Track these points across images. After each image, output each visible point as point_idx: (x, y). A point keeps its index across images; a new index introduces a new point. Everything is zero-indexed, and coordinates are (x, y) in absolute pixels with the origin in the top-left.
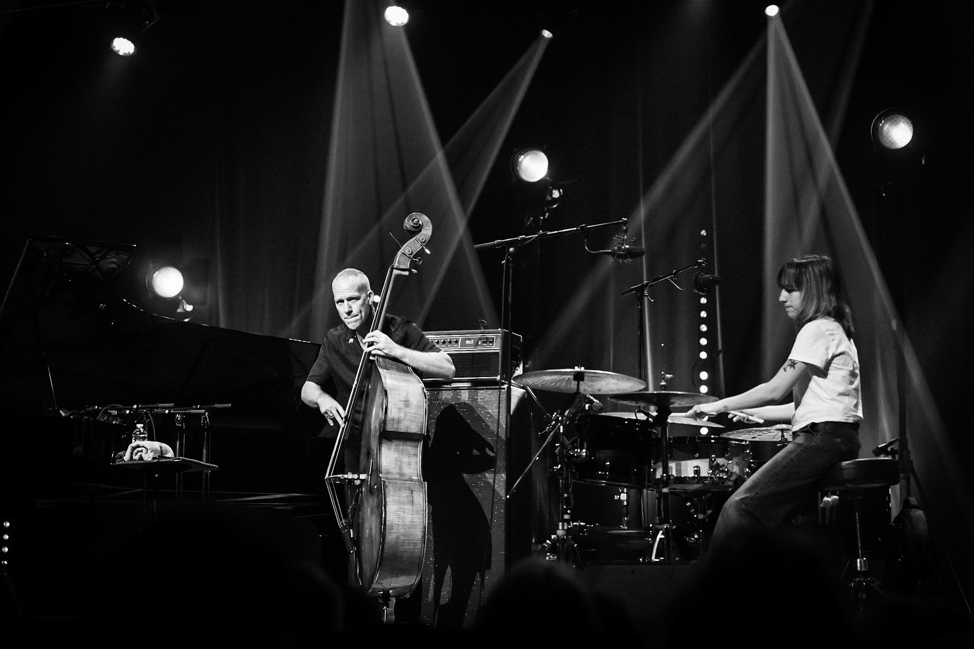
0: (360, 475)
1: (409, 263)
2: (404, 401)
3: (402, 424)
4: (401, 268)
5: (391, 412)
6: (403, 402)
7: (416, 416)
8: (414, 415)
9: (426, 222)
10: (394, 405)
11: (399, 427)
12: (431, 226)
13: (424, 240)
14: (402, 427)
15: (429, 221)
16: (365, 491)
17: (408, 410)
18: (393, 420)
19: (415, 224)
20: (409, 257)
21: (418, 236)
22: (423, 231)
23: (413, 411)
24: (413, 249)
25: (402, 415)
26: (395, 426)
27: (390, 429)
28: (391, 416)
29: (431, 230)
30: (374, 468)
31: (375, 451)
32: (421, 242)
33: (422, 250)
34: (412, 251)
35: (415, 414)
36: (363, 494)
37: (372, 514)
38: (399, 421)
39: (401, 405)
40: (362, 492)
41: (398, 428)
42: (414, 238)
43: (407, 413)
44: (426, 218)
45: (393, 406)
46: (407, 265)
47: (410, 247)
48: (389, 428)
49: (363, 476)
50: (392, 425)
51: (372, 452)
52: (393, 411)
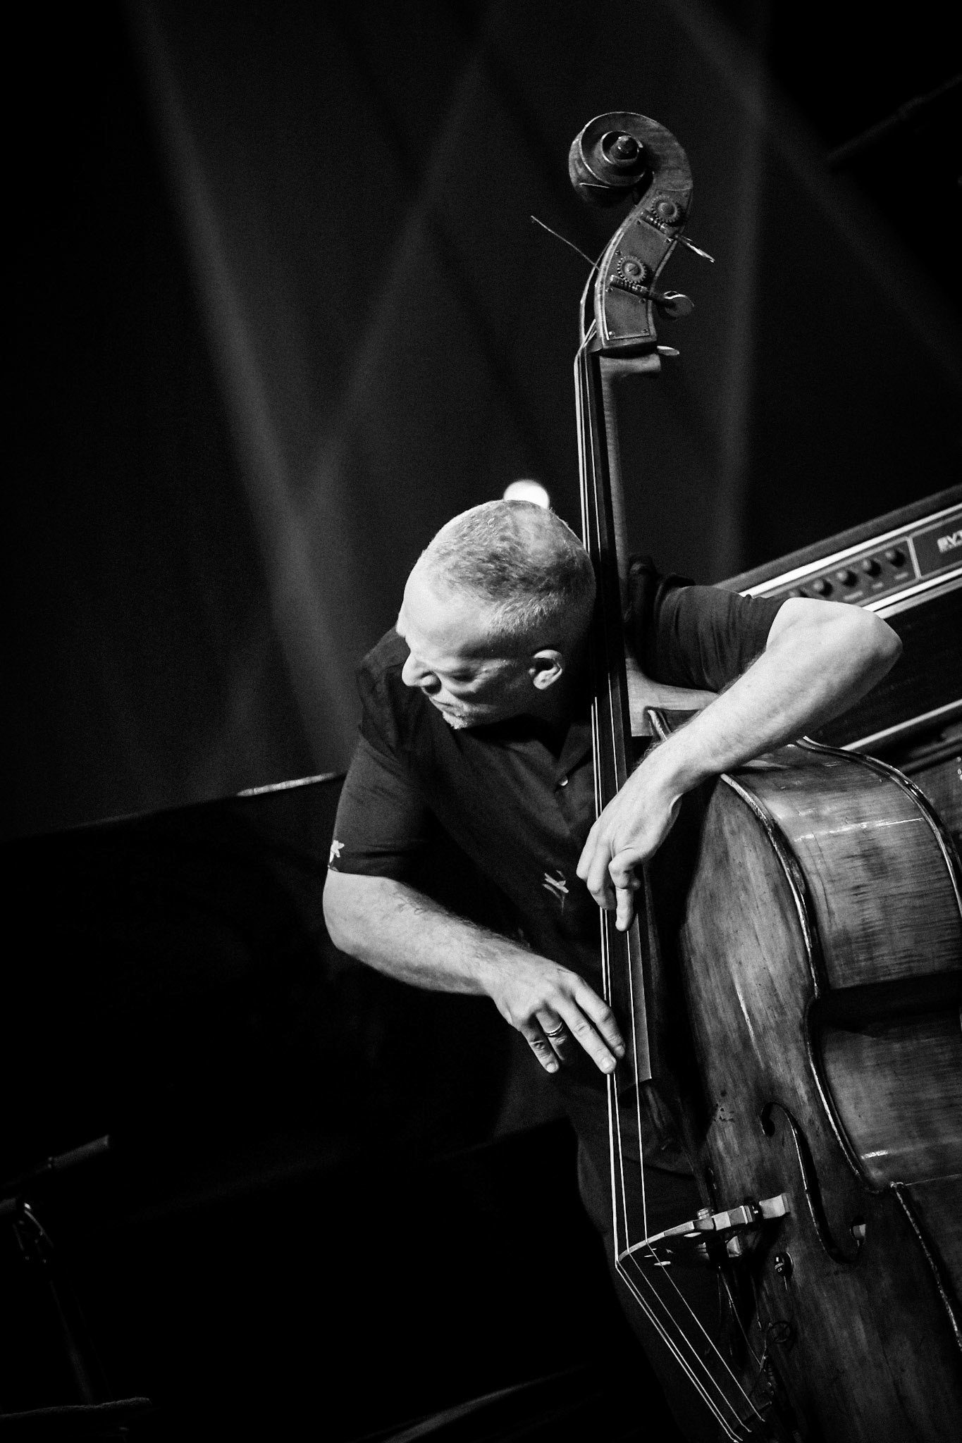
0: (760, 1203)
1: (650, 319)
2: (865, 856)
3: (884, 950)
4: (626, 343)
5: (830, 913)
6: (859, 863)
7: (926, 901)
8: (918, 902)
9: (654, 139)
10: (833, 881)
11: (878, 962)
12: (682, 152)
13: (675, 214)
14: (887, 960)
15: (668, 134)
16: (802, 1263)
17: (891, 887)
18: (846, 939)
19: (622, 155)
20: (646, 296)
21: (647, 204)
22: (660, 182)
23: (908, 885)
24: (647, 262)
25: (872, 913)
26: (863, 964)
27: (845, 979)
28: (834, 928)
29: (688, 168)
30: (817, 1157)
31: (802, 1091)
32: (669, 224)
33: (681, 253)
34: (648, 269)
35: (921, 895)
36: (798, 1276)
37: (885, 1339)
38: (868, 939)
39: (856, 871)
40: (788, 1269)
41: (874, 970)
42: (635, 215)
43: (889, 901)
44: (653, 124)
45: (828, 886)
46: (642, 328)
47: (635, 256)
48: (843, 976)
49: (776, 1206)
50: (850, 962)
51: (787, 1098)
52: (833, 906)
